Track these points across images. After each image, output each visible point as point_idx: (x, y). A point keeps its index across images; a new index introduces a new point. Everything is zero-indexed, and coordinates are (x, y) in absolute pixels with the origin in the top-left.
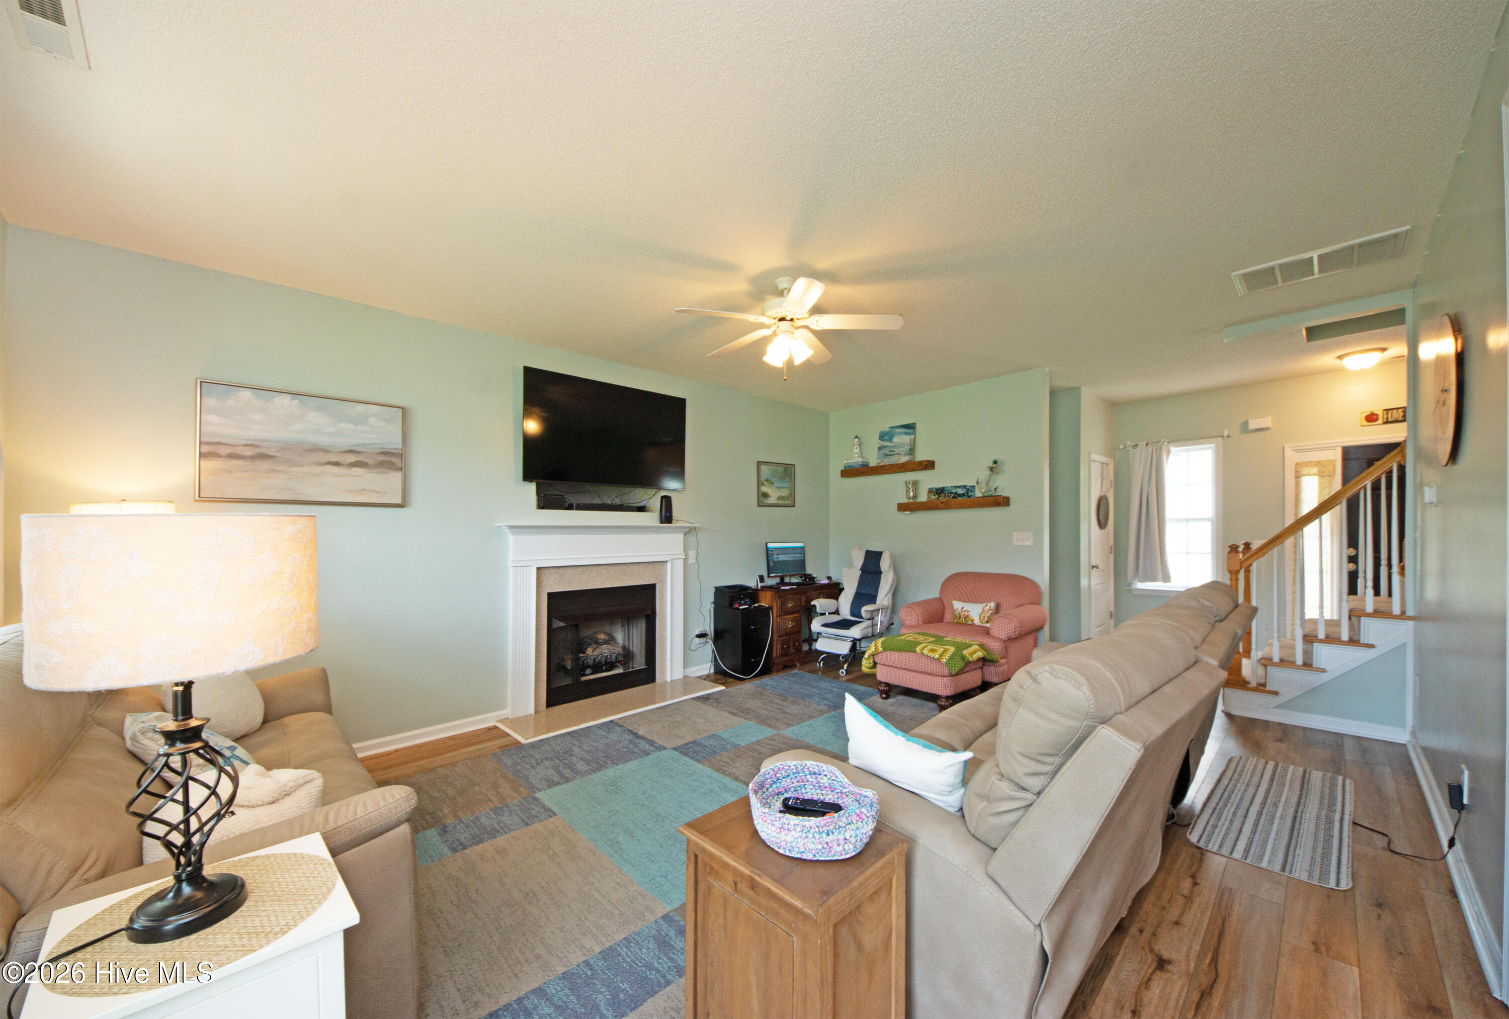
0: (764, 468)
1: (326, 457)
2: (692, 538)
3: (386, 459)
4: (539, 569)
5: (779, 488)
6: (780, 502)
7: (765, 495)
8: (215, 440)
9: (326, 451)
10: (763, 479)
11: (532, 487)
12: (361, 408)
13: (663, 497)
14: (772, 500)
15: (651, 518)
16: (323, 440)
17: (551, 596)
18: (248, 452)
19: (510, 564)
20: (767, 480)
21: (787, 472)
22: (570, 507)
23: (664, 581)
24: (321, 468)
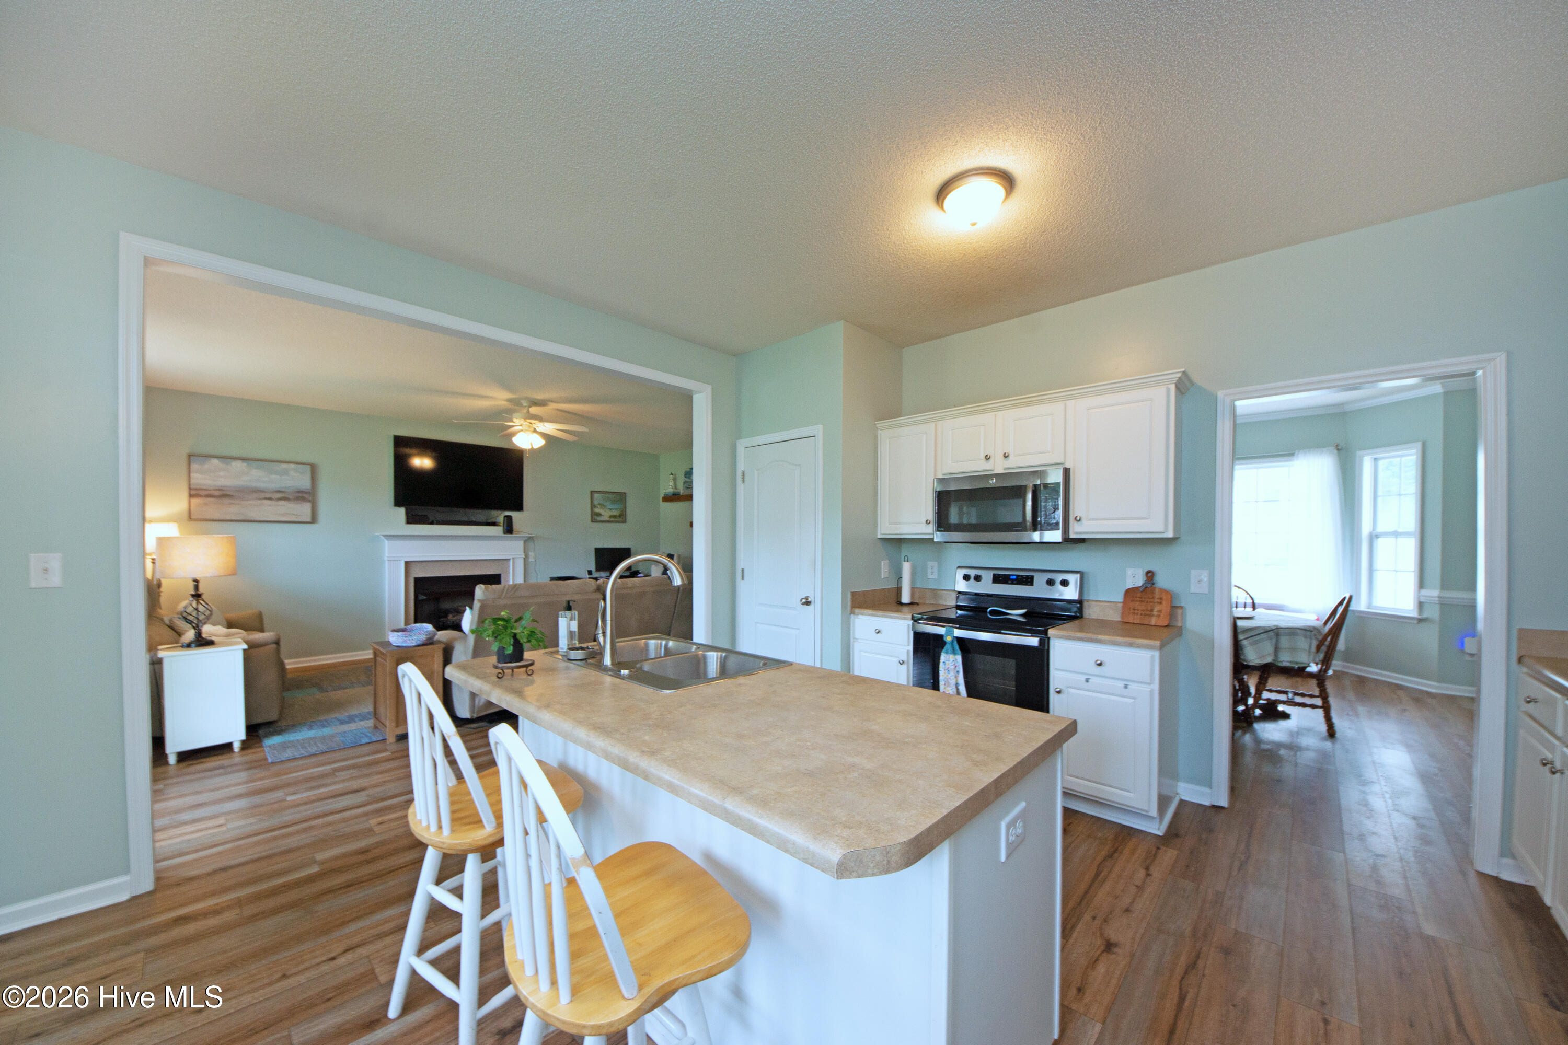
0: (596, 496)
1: (263, 495)
2: (531, 545)
3: (300, 495)
4: (407, 563)
5: (611, 509)
6: (612, 519)
7: (599, 515)
8: (198, 487)
9: (262, 491)
10: (596, 502)
11: (402, 511)
12: (285, 466)
13: (506, 516)
14: (605, 518)
15: (498, 531)
16: (262, 485)
17: (418, 581)
18: (217, 493)
19: (386, 558)
20: (599, 504)
21: (621, 498)
22: (432, 523)
23: (508, 573)
24: (260, 502)
